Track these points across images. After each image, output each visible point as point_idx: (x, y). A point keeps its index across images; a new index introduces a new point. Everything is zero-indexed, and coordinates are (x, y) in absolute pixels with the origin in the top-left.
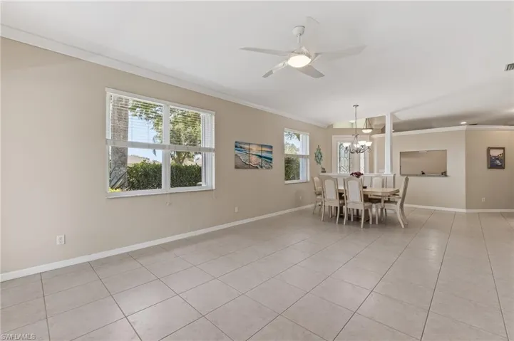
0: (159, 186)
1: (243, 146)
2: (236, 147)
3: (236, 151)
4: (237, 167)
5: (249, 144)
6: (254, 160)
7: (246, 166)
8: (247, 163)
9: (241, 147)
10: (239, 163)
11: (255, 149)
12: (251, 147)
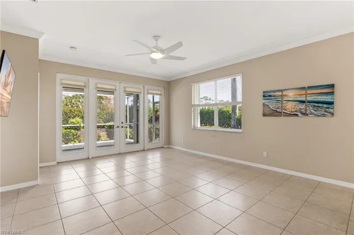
0: (213, 125)
1: (272, 94)
2: (264, 96)
3: (264, 101)
4: (264, 115)
5: (282, 91)
6: (290, 107)
7: (277, 114)
8: (278, 110)
9: (270, 96)
10: (267, 111)
11: (291, 95)
12: (284, 93)
